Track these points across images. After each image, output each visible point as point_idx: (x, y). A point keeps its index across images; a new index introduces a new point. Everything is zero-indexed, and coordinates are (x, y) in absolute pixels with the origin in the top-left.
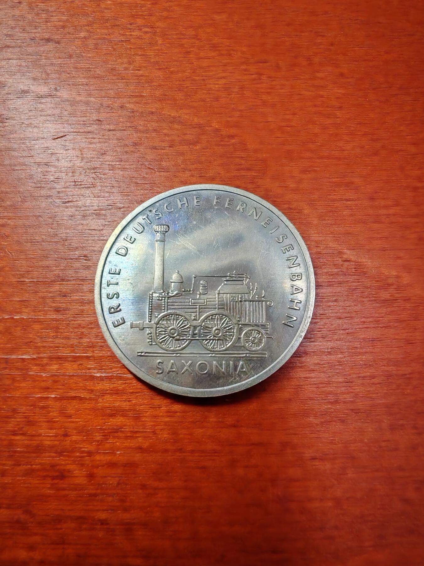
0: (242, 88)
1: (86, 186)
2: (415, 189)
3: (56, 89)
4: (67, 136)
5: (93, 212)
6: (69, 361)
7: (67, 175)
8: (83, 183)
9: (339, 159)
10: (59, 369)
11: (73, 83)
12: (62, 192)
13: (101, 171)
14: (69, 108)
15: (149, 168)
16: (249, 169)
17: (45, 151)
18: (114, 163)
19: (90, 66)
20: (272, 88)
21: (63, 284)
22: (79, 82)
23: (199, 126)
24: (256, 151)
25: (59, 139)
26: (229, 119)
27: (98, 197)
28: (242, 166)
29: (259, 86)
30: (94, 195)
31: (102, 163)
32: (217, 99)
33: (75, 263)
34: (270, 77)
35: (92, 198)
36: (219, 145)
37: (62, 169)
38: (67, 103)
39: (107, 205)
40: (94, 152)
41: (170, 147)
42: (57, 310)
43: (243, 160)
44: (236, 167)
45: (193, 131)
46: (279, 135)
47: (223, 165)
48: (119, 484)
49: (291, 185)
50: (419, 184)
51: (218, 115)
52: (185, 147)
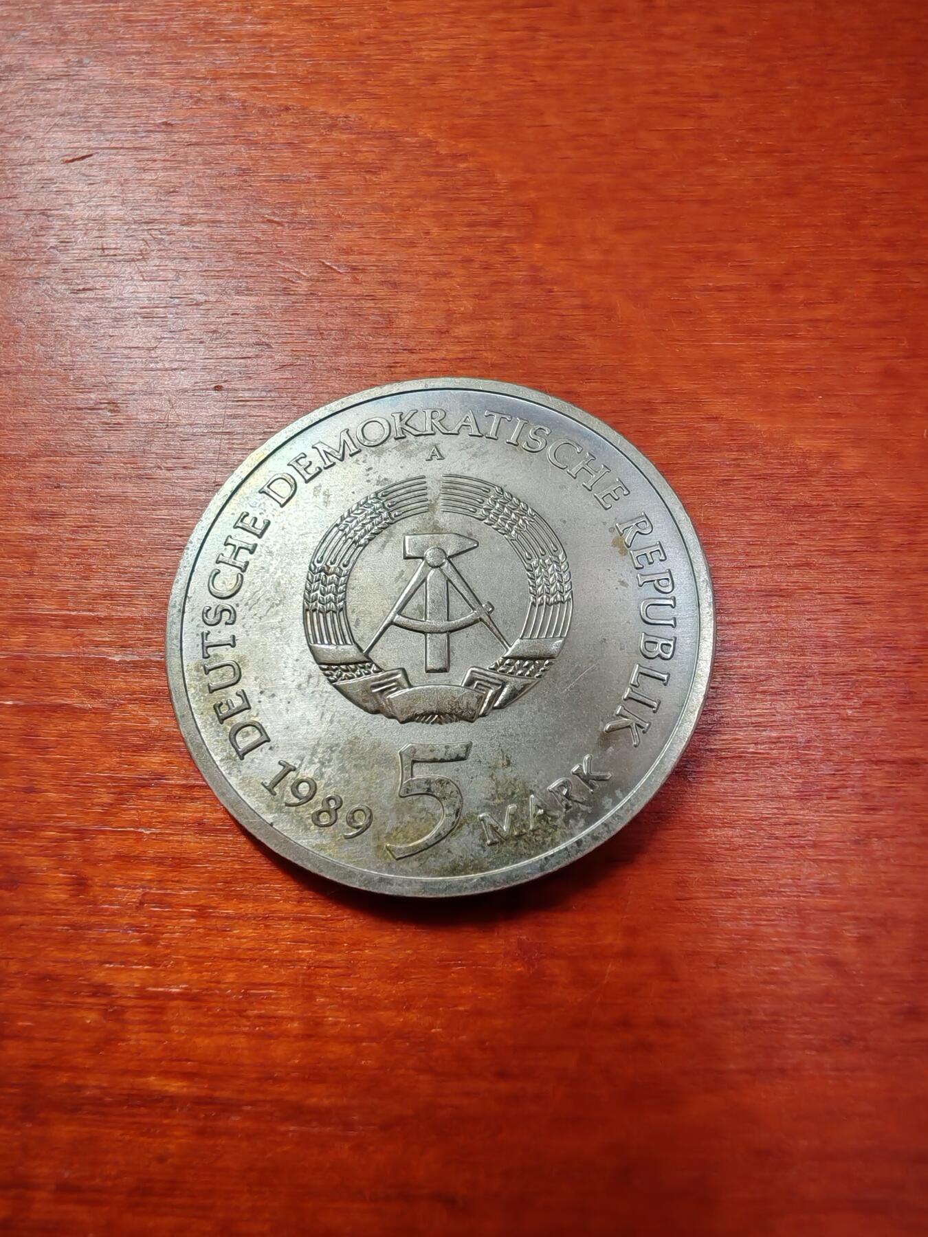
0: (492, 58)
1: (127, 257)
2: (881, 266)
3: (80, 62)
4: (95, 156)
5: (138, 310)
6: (52, 627)
7: (85, 234)
8: (120, 252)
9: (704, 202)
10: (27, 644)
11: (118, 50)
12: (74, 269)
13: (162, 226)
14: (106, 100)
15: (270, 221)
16: (496, 224)
17: (42, 187)
18: (194, 211)
19: (159, 17)
20: (557, 58)
21: (56, 462)
22: (132, 48)
23: (391, 136)
24: (515, 186)
25: (76, 162)
26: (457, 121)
27: (151, 280)
28: (479, 218)
29: (529, 53)
30: (142, 276)
31: (168, 209)
32: (433, 79)
33: (86, 416)
34: (556, 36)
35: (138, 284)
36: (430, 175)
37: (77, 223)
38: (102, 90)
39: (171, 298)
40: (151, 189)
41: (320, 177)
42: (36, 517)
43: (484, 204)
44: (467, 219)
45: (374, 146)
46: (569, 153)
47: (436, 215)
48: (141, 903)
49: (590, 257)
50: (888, 257)
51: (432, 113)
52: (353, 177)
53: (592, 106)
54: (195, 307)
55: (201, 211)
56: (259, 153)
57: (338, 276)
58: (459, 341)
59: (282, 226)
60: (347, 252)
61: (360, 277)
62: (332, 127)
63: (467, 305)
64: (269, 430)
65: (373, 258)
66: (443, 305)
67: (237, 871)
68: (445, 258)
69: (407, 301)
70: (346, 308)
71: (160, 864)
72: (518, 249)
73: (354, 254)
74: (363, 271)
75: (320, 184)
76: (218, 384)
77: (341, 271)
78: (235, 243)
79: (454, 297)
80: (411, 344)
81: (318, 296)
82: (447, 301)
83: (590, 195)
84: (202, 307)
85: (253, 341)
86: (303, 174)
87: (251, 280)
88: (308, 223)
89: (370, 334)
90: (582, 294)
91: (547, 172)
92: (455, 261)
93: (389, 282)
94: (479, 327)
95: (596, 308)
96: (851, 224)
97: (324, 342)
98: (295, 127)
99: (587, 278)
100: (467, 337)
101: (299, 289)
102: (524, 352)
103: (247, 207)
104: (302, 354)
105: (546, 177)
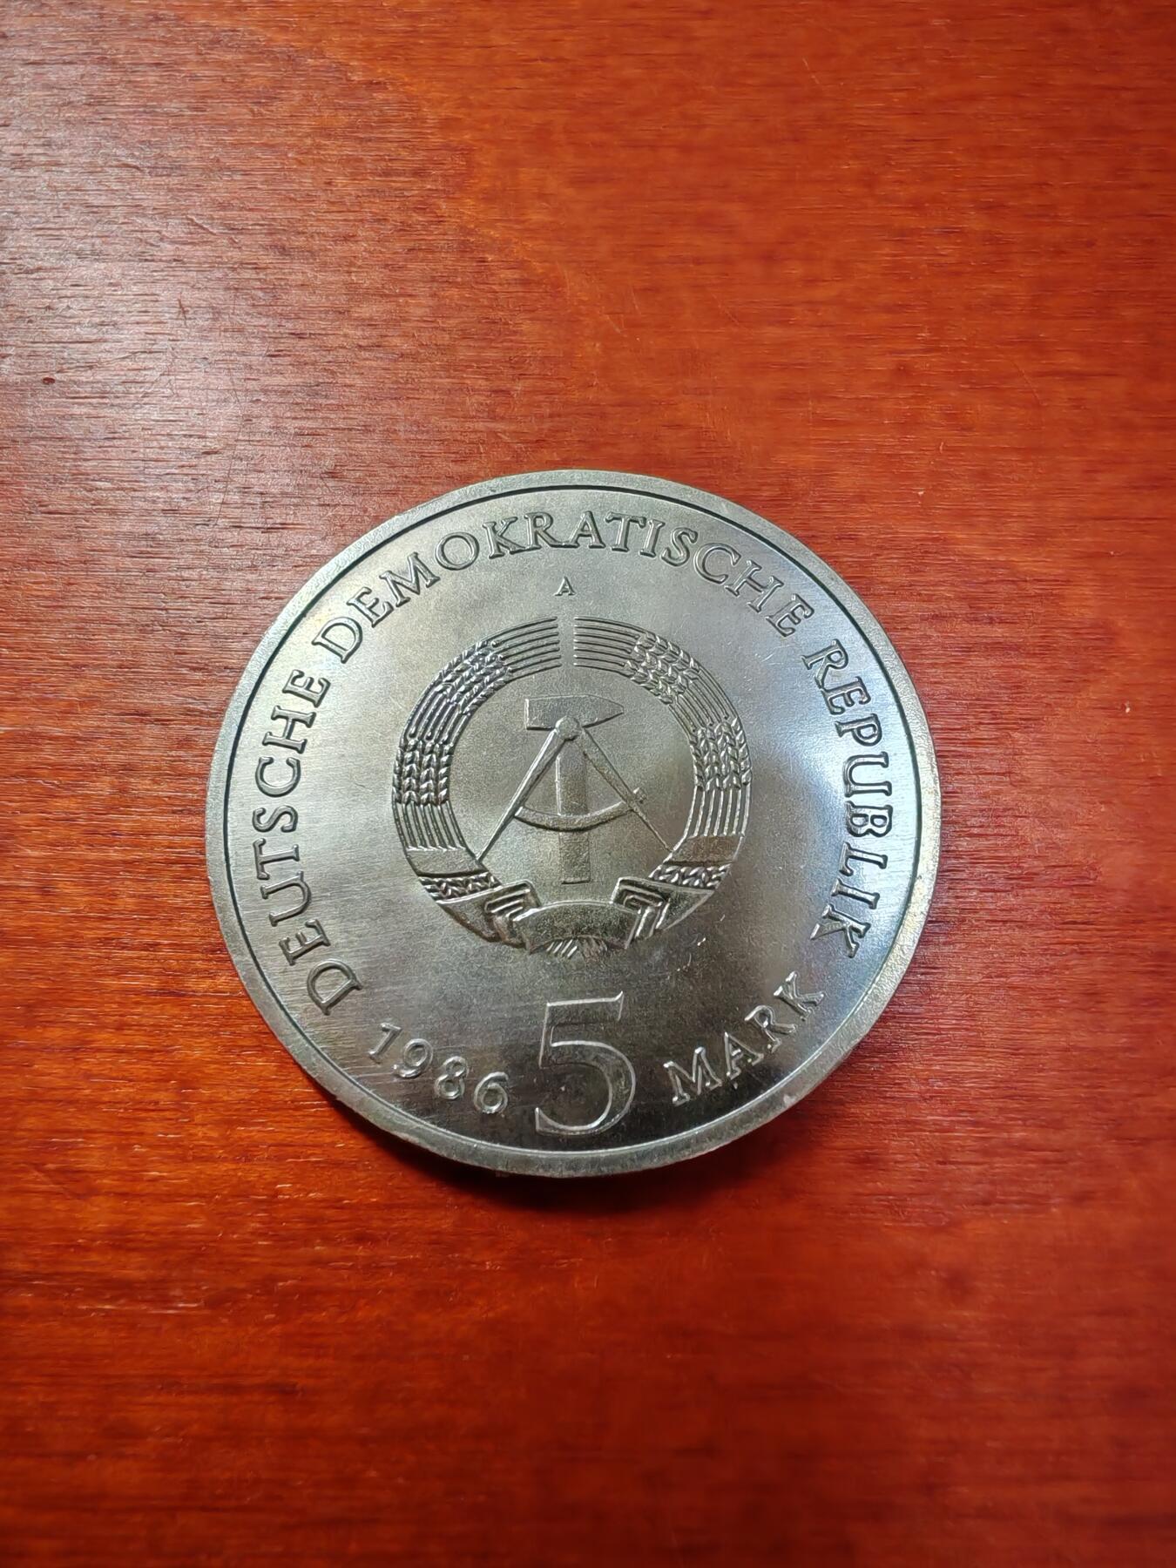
2: (902, 234)
9: (686, 149)
15: (127, 166)
16: (419, 173)
24: (446, 124)
28: (397, 165)
36: (337, 108)
41: (194, 109)
43: (405, 147)
44: (381, 166)
45: (268, 69)
46: (517, 82)
47: (342, 160)
49: (535, 217)
50: (912, 221)
51: (346, 27)
52: (238, 110)
53: (550, 22)
54: (24, 276)
55: (39, 151)
56: (117, 76)
57: (212, 238)
58: (362, 324)
59: (141, 171)
60: (222, 207)
61: (239, 238)
62: (214, 43)
63: (374, 278)
64: (111, 436)
65: (258, 215)
66: (342, 277)
67: (42, 992)
68: (351, 216)
69: (299, 271)
70: (219, 279)
72: (444, 207)
73: (232, 210)
74: (241, 231)
75: (193, 118)
76: (47, 376)
77: (215, 231)
78: (79, 193)
79: (360, 267)
80: (300, 326)
81: (184, 263)
82: (349, 273)
83: (542, 139)
84: (34, 276)
85: (97, 320)
86: (173, 106)
87: (98, 241)
88: (175, 168)
89: (248, 314)
90: (521, 265)
91: (489, 107)
92: (362, 221)
93: (276, 246)
94: (390, 306)
95: (539, 283)
96: (869, 181)
97: (189, 322)
98: (166, 43)
99: (530, 245)
100: (371, 319)
101: (159, 253)
102: (445, 339)
103: (99, 146)
104: (160, 337)
105: (488, 113)
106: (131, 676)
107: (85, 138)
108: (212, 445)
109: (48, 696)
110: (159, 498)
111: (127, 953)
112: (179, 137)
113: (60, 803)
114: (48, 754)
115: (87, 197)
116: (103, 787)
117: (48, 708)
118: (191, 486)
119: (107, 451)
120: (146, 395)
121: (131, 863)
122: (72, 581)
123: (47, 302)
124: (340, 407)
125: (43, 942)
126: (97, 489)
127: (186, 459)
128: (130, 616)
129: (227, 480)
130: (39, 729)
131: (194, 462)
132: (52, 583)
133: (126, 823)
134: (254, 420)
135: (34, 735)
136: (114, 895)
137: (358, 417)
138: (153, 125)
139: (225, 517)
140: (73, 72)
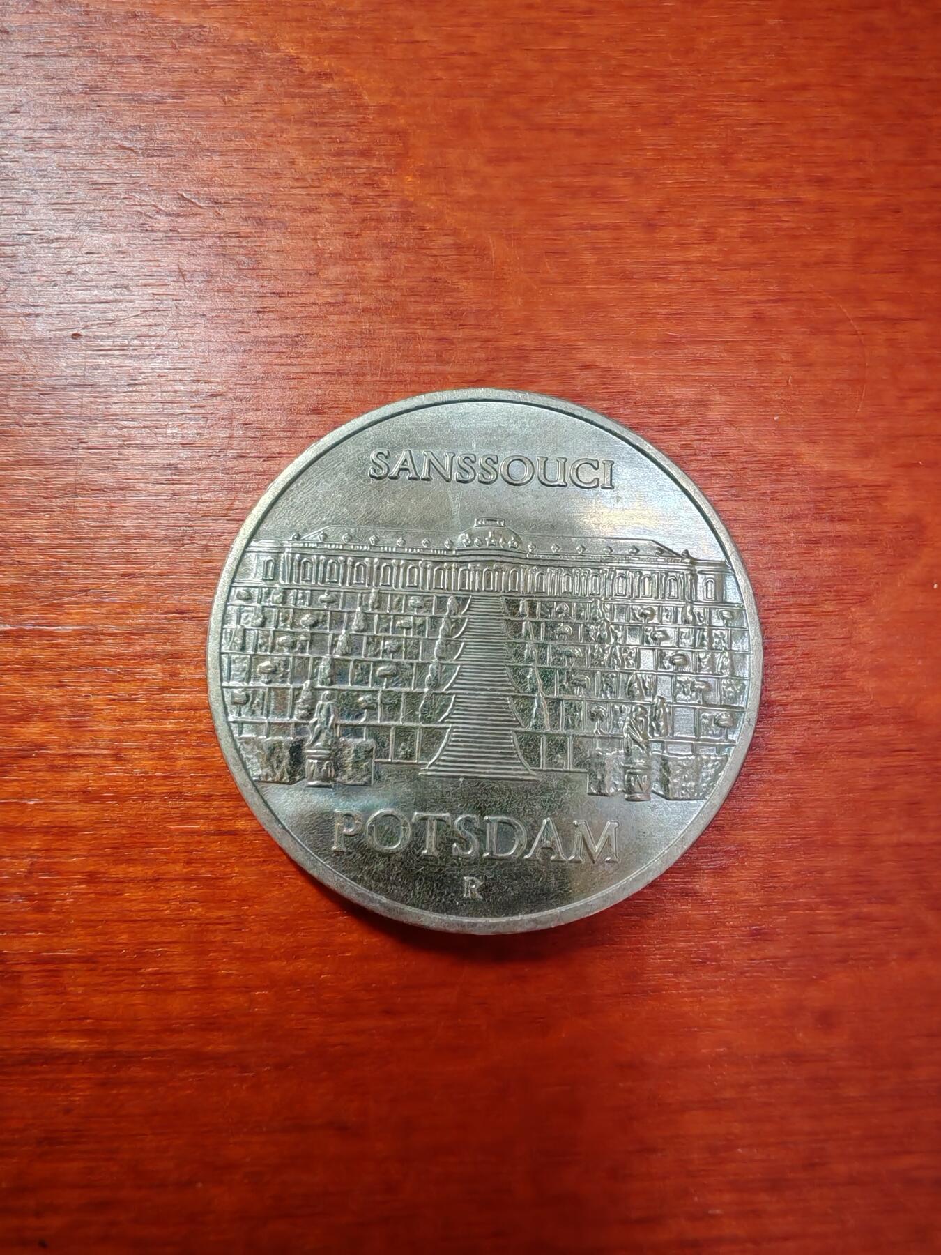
2: (753, 204)
9: (580, 132)
15: (123, 148)
16: (365, 154)
18: (38, 134)
23: (250, 50)
24: (384, 110)
26: (322, 35)
28: (347, 146)
36: (293, 96)
41: (174, 97)
43: (351, 131)
44: (334, 147)
45: (233, 62)
46: (439, 74)
47: (301, 142)
48: (30, 872)
49: (462, 192)
50: (763, 194)
51: (294, 24)
52: (211, 98)
53: (464, 20)
54: (45, 245)
55: (47, 135)
56: (107, 67)
57: (200, 211)
58: (330, 284)
59: (135, 153)
60: (208, 183)
61: (223, 211)
62: (185, 38)
63: (336, 245)
64: (133, 382)
65: (236, 191)
66: (310, 244)
67: (123, 837)
68: (313, 191)
69: (275, 239)
70: (209, 247)
71: (47, 833)
72: (388, 183)
73: (215, 186)
74: (225, 204)
75: (175, 105)
76: (75, 332)
77: (202, 205)
78: (86, 172)
79: (323, 235)
80: (279, 287)
81: (179, 233)
82: (315, 240)
83: (461, 122)
84: (53, 245)
85: (111, 283)
86: (156, 94)
87: (105, 215)
88: (165, 150)
89: (235, 276)
90: (455, 232)
91: (417, 95)
92: (322, 195)
93: (254, 217)
94: (350, 269)
95: (469, 247)
96: (725, 158)
97: (188, 285)
98: (145, 38)
99: (459, 214)
100: (337, 279)
101: (157, 225)
102: (396, 295)
103: (97, 130)
104: (165, 297)
105: (416, 101)
106: (169, 582)
107: (85, 122)
108: (217, 389)
109: (104, 600)
110: (177, 434)
111: (188, 804)
112: (163, 121)
113: (122, 686)
114: (110, 647)
115: (91, 176)
116: (154, 671)
117: (105, 610)
118: (202, 423)
119: (131, 396)
120: (158, 347)
121: (186, 731)
122: (113, 505)
123: (67, 268)
124: (317, 355)
125: (120, 798)
126: (126, 427)
127: (197, 401)
128: (164, 533)
129: (231, 419)
130: (100, 627)
131: (203, 403)
132: (98, 507)
133: (176, 700)
134: (249, 367)
135: (96, 632)
136: (173, 759)
137: (333, 362)
138: (141, 111)
139: (232, 449)
140: (68, 64)
